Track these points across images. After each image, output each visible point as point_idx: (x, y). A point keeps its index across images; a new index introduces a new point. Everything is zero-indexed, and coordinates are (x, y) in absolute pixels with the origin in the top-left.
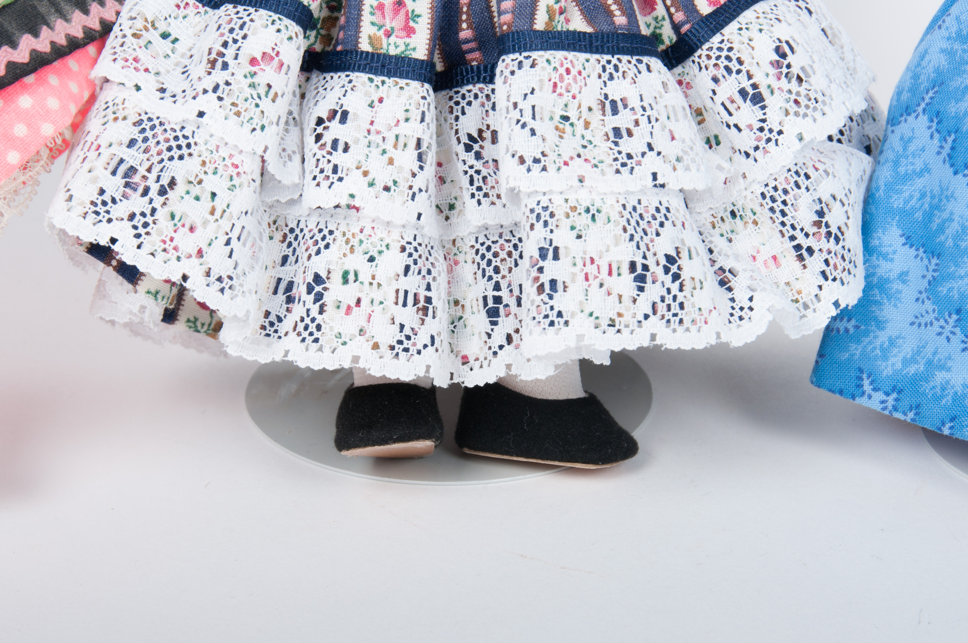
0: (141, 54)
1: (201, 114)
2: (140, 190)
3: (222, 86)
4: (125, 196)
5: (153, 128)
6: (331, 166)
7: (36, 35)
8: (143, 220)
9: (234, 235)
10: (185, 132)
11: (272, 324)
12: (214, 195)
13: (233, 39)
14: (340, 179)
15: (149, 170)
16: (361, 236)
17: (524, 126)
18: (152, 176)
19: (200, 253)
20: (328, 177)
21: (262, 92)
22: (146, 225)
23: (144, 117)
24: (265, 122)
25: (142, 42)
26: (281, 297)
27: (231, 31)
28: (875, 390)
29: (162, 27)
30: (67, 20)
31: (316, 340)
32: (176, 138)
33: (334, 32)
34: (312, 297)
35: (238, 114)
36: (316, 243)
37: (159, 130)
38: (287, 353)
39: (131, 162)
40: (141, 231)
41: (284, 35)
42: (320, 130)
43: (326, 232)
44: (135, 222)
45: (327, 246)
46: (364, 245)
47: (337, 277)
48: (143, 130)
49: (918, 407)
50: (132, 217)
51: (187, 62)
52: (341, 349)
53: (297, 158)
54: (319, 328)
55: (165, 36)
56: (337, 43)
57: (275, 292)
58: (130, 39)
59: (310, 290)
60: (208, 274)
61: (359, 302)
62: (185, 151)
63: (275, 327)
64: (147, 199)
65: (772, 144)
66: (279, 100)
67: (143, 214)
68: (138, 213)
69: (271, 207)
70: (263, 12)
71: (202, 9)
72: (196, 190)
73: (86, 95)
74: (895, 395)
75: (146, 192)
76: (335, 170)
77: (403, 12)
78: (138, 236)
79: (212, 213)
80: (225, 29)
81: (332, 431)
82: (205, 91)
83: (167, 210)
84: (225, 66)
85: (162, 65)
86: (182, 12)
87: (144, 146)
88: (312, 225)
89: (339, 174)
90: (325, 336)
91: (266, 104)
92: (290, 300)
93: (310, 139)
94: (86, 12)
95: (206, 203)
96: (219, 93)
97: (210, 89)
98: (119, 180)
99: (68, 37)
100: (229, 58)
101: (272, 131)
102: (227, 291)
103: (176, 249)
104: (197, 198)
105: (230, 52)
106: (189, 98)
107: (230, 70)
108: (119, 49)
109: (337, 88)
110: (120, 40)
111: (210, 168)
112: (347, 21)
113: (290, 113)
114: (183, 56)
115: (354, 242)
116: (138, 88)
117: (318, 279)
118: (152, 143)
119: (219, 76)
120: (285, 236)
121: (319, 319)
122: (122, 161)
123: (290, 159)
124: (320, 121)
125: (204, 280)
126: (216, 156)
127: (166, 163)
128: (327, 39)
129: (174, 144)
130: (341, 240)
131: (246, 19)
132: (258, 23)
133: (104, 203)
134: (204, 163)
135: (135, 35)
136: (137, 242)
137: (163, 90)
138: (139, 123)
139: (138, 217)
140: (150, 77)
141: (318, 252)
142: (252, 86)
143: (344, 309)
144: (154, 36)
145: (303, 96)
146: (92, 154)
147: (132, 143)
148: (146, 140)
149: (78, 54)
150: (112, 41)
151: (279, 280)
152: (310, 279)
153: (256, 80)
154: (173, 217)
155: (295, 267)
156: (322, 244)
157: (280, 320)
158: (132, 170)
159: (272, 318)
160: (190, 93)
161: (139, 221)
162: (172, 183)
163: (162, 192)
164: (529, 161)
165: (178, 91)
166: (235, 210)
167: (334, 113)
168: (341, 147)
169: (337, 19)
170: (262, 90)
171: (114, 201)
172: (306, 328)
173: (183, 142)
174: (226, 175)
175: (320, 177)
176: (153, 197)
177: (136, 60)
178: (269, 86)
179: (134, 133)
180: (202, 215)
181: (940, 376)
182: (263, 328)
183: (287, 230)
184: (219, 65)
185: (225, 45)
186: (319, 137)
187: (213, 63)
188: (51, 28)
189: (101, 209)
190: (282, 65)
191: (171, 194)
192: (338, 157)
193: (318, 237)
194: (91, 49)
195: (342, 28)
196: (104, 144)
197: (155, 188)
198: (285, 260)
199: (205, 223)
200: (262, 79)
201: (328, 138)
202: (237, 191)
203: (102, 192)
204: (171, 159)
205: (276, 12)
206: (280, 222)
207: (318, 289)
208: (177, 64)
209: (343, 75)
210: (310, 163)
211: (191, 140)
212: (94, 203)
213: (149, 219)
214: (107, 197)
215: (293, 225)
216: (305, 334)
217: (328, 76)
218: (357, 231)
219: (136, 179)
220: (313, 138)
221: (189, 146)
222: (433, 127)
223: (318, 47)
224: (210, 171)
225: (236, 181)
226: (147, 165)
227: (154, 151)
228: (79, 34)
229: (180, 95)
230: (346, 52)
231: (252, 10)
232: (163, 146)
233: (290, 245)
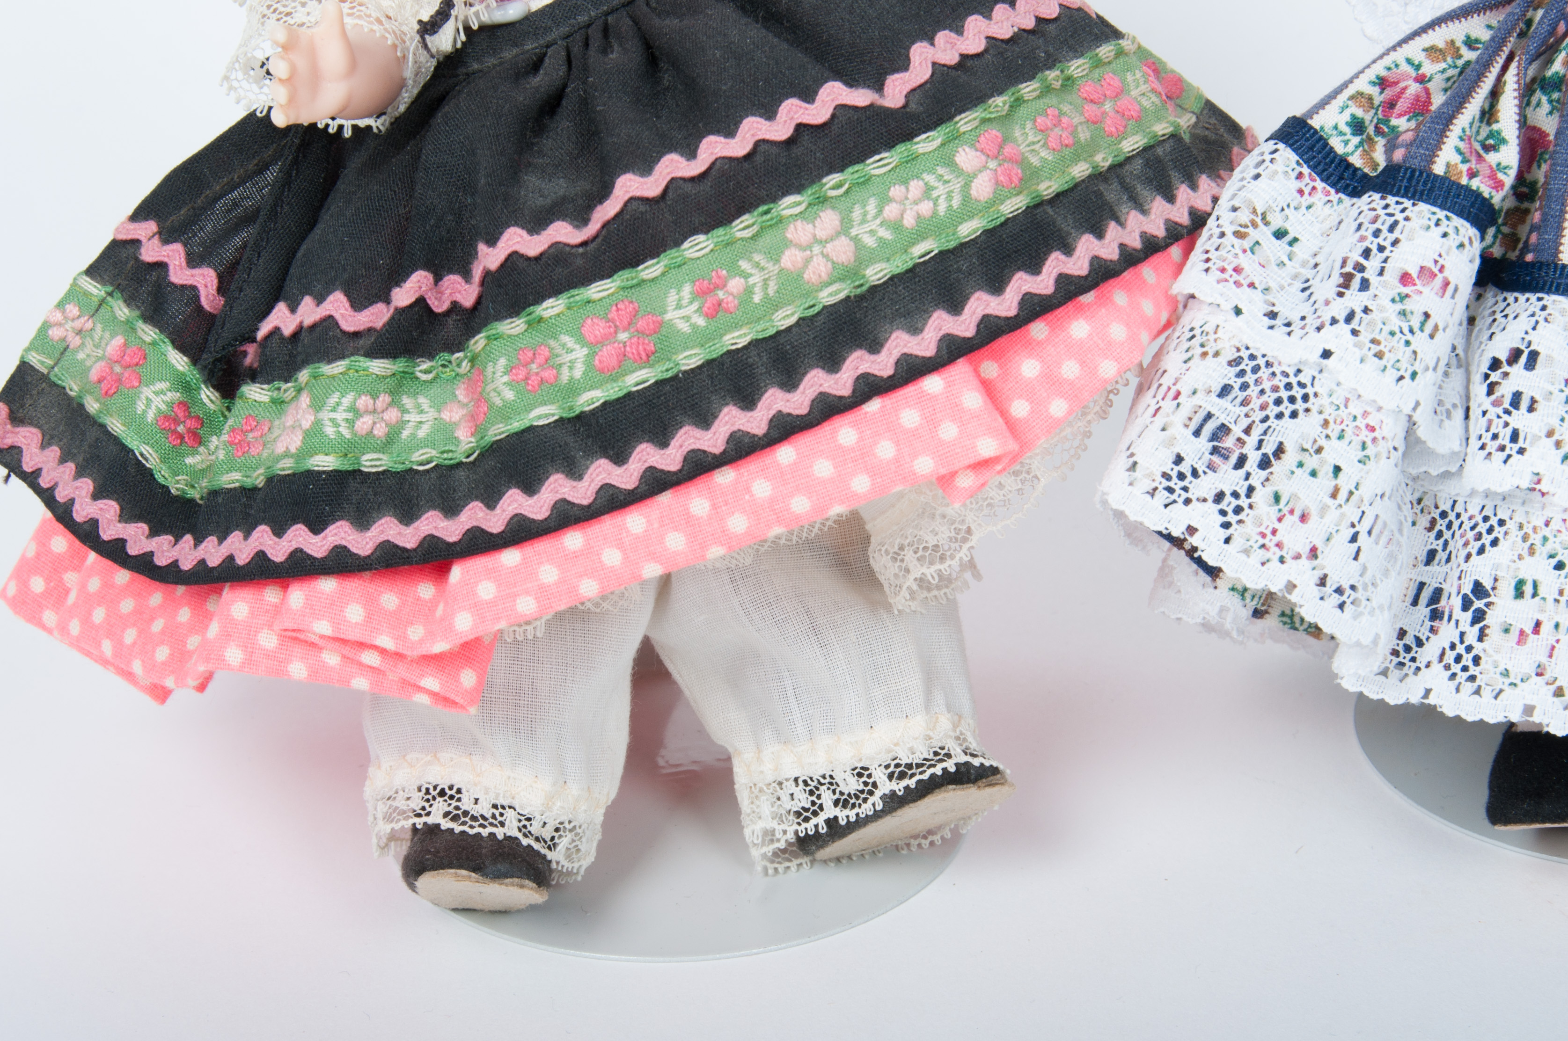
0: (1245, 261)
1: (1327, 354)
2: (1234, 459)
3: (1359, 314)
4: (1211, 467)
5: (1256, 369)
6: (1509, 431)
7: (1099, 234)
8: (1235, 503)
9: (1363, 528)
10: (1302, 378)
11: (1408, 649)
12: (1337, 469)
13: (1379, 244)
14: (1521, 451)
15: (1247, 431)
16: (1547, 532)
18: (1251, 441)
19: (1314, 553)
20: (1502, 448)
21: (1416, 327)
22: (1238, 510)
23: (1245, 354)
24: (1418, 367)
25: (1247, 244)
26: (1423, 610)
27: (1377, 233)
29: (1277, 221)
30: (1144, 212)
31: (1472, 678)
32: (1288, 386)
33: (1523, 231)
34: (1469, 615)
35: (1379, 355)
36: (1479, 537)
37: (1264, 373)
38: (1428, 692)
39: (1221, 418)
40: (1231, 518)
41: (1453, 241)
42: (1495, 377)
43: (1494, 521)
44: (1223, 505)
45: (1495, 543)
46: (1550, 547)
47: (1506, 589)
48: (1242, 373)
50: (1219, 497)
51: (1308, 273)
52: (1508, 691)
53: (1459, 414)
54: (1476, 660)
55: (1280, 234)
56: (1526, 249)
57: (1415, 602)
58: (1230, 238)
59: (1466, 604)
60: (1322, 582)
61: (1538, 624)
62: (1300, 406)
63: (1412, 654)
64: (1242, 472)
66: (1439, 335)
67: (1236, 495)
68: (1228, 493)
69: (1415, 479)
70: (1424, 207)
71: (1334, 196)
72: (1312, 462)
73: (1164, 317)
75: (1241, 462)
76: (1515, 437)
78: (1226, 525)
79: (1334, 496)
80: (1368, 230)
81: (1482, 795)
82: (1334, 321)
83: (1270, 489)
84: (1365, 285)
85: (1274, 277)
86: (1306, 200)
87: (1242, 395)
88: (1474, 509)
89: (1521, 444)
90: (1486, 673)
91: (1420, 341)
92: (1436, 615)
93: (1479, 389)
94: (1170, 198)
95: (1326, 482)
96: (1354, 324)
97: (1341, 317)
98: (1203, 444)
99: (1144, 236)
100: (1370, 274)
101: (1427, 379)
102: (1348, 607)
103: (1279, 545)
104: (1313, 474)
105: (1372, 265)
106: (1311, 329)
107: (1372, 290)
108: (1213, 255)
109: (1523, 317)
110: (1216, 241)
111: (1334, 430)
112: (1544, 219)
113: (1454, 348)
114: (1304, 264)
115: (1536, 539)
116: (1238, 312)
117: (1479, 589)
118: (1253, 391)
119: (1355, 299)
120: (1433, 522)
121: (1478, 648)
122: (1209, 416)
123: (1449, 414)
124: (1495, 364)
125: (1316, 591)
126: (1343, 413)
127: (1272, 422)
128: (1511, 240)
129: (1284, 394)
130: (1515, 535)
131: (1400, 217)
132: (1415, 223)
133: (1181, 476)
134: (1326, 423)
135: (1239, 235)
136: (1224, 533)
137: (1273, 315)
138: (1237, 361)
139: (1228, 498)
140: (1257, 295)
141: (1481, 551)
142: (1403, 313)
143: (1514, 635)
144: (1264, 234)
145: (1471, 321)
146: (1168, 405)
147: (1225, 391)
148: (1244, 387)
149: (1157, 259)
150: (1205, 240)
151: (1422, 585)
152: (1467, 589)
153: (1408, 305)
154: (1277, 498)
155: (1446, 568)
156: (1487, 539)
157: (1420, 643)
158: (1223, 430)
159: (1409, 640)
160: (1312, 322)
161: (1229, 503)
162: (1280, 451)
163: (1265, 464)
165: (1295, 317)
166: (1366, 492)
167: (1515, 355)
168: (1524, 404)
169: (1527, 212)
170: (1415, 322)
171: (1195, 473)
172: (1458, 659)
173: (1298, 392)
174: (1357, 441)
175: (1492, 446)
176: (1251, 471)
177: (1237, 270)
178: (1427, 315)
179: (1229, 375)
180: (1319, 498)
182: (1395, 653)
183: (1436, 514)
184: (1356, 283)
185: (1367, 253)
186: (1491, 389)
187: (1347, 279)
188: (1121, 224)
189: (1176, 484)
190: (1447, 284)
191: (1277, 467)
192: (1520, 419)
193: (1483, 528)
194: (1175, 251)
195: (1534, 228)
196: (1185, 391)
197: (1254, 458)
198: (1431, 556)
199: (1324, 510)
200: (1416, 305)
201: (1506, 390)
202: (1371, 464)
203: (1179, 460)
204: (1280, 416)
205: (1442, 207)
206: (1428, 502)
207: (1478, 604)
208: (1295, 277)
209: (1533, 297)
210: (1478, 424)
211: (1309, 390)
212: (1166, 476)
213: (1244, 502)
214: (1185, 468)
215: (1445, 506)
216: (1456, 668)
217: (1511, 297)
218: (1540, 523)
219: (1228, 442)
220: (1484, 388)
221: (1305, 398)
223: (1497, 252)
224: (1334, 435)
225: (1371, 450)
226: (1245, 423)
227: (1256, 403)
228: (1160, 232)
229: (1297, 324)
230: (1538, 265)
231: (1407, 203)
232: (1270, 397)
233: (1440, 535)
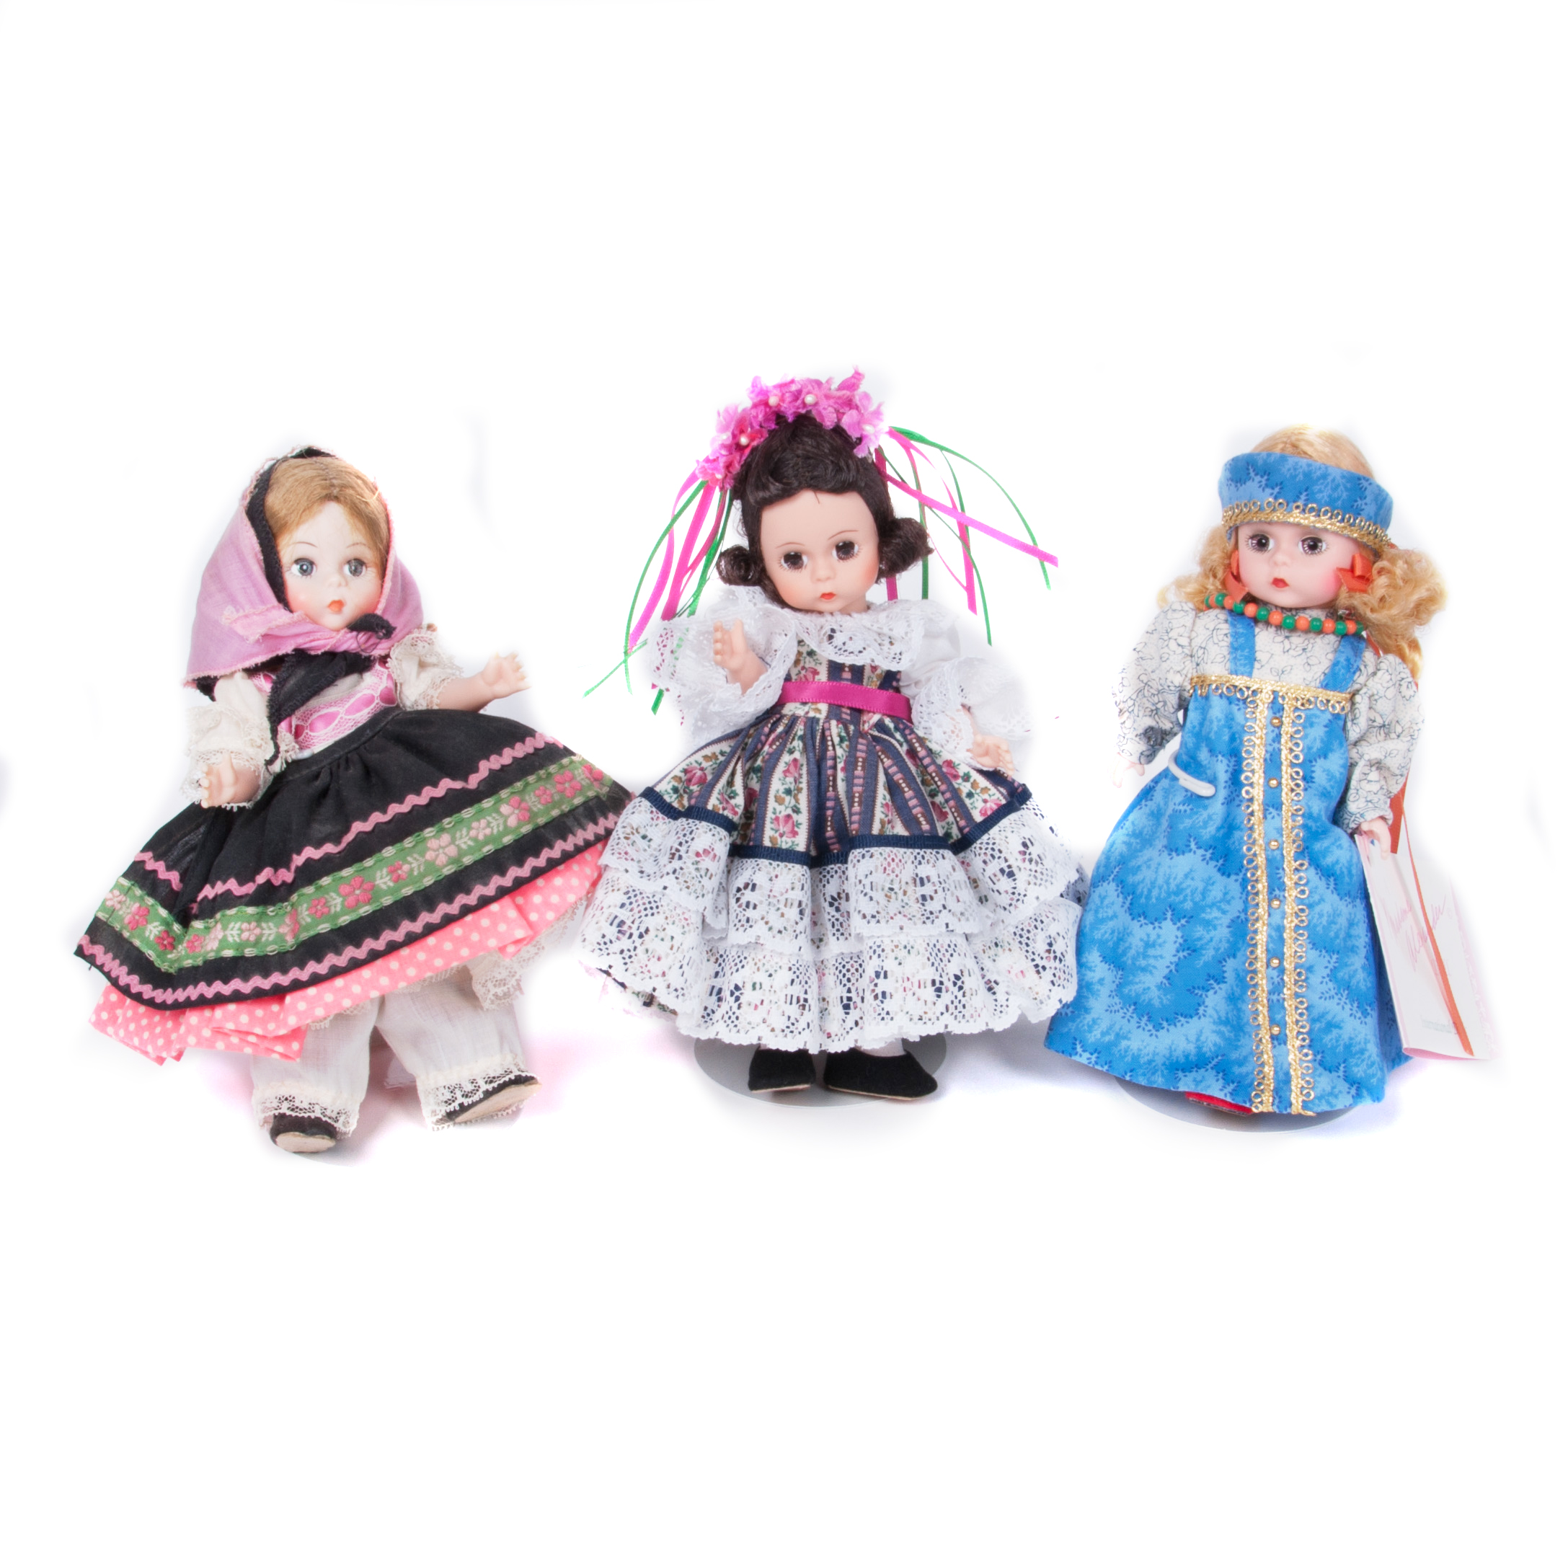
0: (629, 849)
1: (665, 888)
2: (627, 935)
3: (678, 870)
4: (618, 939)
5: (635, 896)
6: (745, 918)
7: (565, 839)
8: (629, 954)
9: (685, 963)
10: (656, 899)
11: (708, 1015)
12: (672, 938)
13: (686, 840)
14: (751, 926)
15: (633, 922)
16: (764, 961)
17: (865, 895)
18: (634, 927)
19: (664, 974)
20: (743, 926)
21: (703, 874)
22: (630, 957)
23: (631, 889)
24: (705, 892)
25: (630, 842)
26: (714, 998)
27: (685, 835)
28: (1084, 1051)
29: (642, 832)
30: (585, 830)
31: (736, 1026)
32: (650, 903)
33: (749, 832)
34: (733, 998)
35: (688, 887)
36: (736, 965)
37: (639, 897)
38: (717, 1034)
39: (621, 917)
40: (628, 960)
41: (717, 837)
42: (738, 895)
43: (742, 958)
44: (624, 955)
45: (743, 967)
46: (766, 967)
47: (749, 986)
48: (629, 898)
49: (1110, 1062)
50: (622, 952)
51: (656, 853)
52: (751, 1031)
53: (724, 912)
54: (737, 1018)
55: (644, 837)
56: (750, 841)
57: (711, 994)
58: (623, 840)
59: (732, 994)
60: (669, 987)
61: (762, 1002)
62: (655, 911)
63: (710, 1017)
64: (631, 940)
65: (1020, 902)
66: (713, 878)
67: (629, 950)
68: (626, 950)
69: (709, 941)
70: (704, 823)
71: (667, 820)
72: (662, 935)
73: (596, 875)
74: (1096, 1055)
75: (631, 936)
76: (748, 920)
77: (790, 822)
78: (625, 964)
79: (672, 948)
80: (681, 835)
81: (746, 1078)
82: (668, 874)
83: (644, 947)
84: (680, 858)
85: (642, 856)
86: (655, 822)
87: (630, 907)
88: (734, 953)
89: (750, 923)
90: (742, 1024)
91: (705, 881)
92: (720, 1000)
93: (733, 901)
94: (596, 823)
95: (668, 943)
96: (676, 875)
97: (671, 872)
98: (614, 929)
99: (585, 840)
100: (682, 853)
101: (709, 897)
102: (680, 997)
103: (649, 971)
104: (662, 940)
105: (683, 849)
106: (658, 878)
107: (683, 860)
108: (615, 847)
109: (750, 869)
110: (617, 841)
111: (670, 921)
112: (756, 827)
113: (721, 883)
114: (655, 850)
115: (760, 964)
116: (627, 871)
117: (737, 988)
118: (635, 905)
119: (676, 864)
120: (717, 959)
121: (738, 1012)
122: (616, 917)
123: (720, 912)
124: (739, 890)
125: (666, 990)
126: (674, 913)
127: (643, 918)
128: (744, 837)
129: (648, 906)
130: (752, 963)
131: (694, 828)
132: (701, 831)
133: (605, 943)
134: (667, 918)
135: (627, 838)
136: (625, 967)
137: (642, 872)
138: (627, 893)
139: (626, 952)
140: (635, 864)
141: (737, 970)
142: (697, 869)
143: (753, 1006)
144: (637, 838)
145: (729, 872)
146: (598, 913)
147: (623, 906)
148: (631, 903)
149: (592, 849)
150: (612, 841)
151: (713, 987)
152: (732, 988)
153: (699, 866)
154: (647, 951)
155: (723, 979)
156: (739, 966)
157: (713, 1012)
158: (622, 923)
159: (709, 1011)
160: (658, 874)
161: (626, 954)
162: (647, 931)
163: (641, 936)
164: (869, 917)
165: (651, 872)
166: (685, 947)
167: (746, 886)
168: (751, 906)
169: (750, 824)
170: (703, 873)
171: (611, 942)
172: (730, 1018)
173: (654, 905)
174: (680, 925)
175: (739, 925)
176: (635, 940)
177: (626, 853)
178: (707, 870)
179: (624, 899)
180: (665, 950)
181: (1124, 1043)
182: (703, 1017)
183: (718, 956)
184: (677, 856)
185: (681, 844)
186: (738, 900)
187: (673, 855)
188: (574, 835)
189: (603, 947)
190: (715, 856)
191: (646, 937)
192: (750, 913)
193: (738, 961)
194: (599, 846)
195: (753, 831)
196: (605, 906)
197: (636, 934)
198: (717, 974)
199: (667, 955)
200: (703, 865)
201: (743, 901)
202: (687, 934)
203: (604, 936)
204: (646, 915)
205: (712, 823)
206: (714, 951)
207: (737, 994)
208: (651, 855)
209: (753, 860)
210: (732, 916)
211: (659, 904)
212: (599, 944)
213: (632, 953)
214: (606, 940)
215: (721, 952)
216: (729, 1022)
217: (744, 860)
218: (761, 957)
219: (625, 928)
220: (734, 900)
221: (657, 907)
222: (809, 893)
223: (739, 842)
224: (670, 923)
225: (687, 929)
226: (632, 919)
227: (636, 910)
228: (592, 838)
229: (652, 875)
230: (755, 847)
231: (697, 822)
232: (642, 907)
233: (720, 965)
